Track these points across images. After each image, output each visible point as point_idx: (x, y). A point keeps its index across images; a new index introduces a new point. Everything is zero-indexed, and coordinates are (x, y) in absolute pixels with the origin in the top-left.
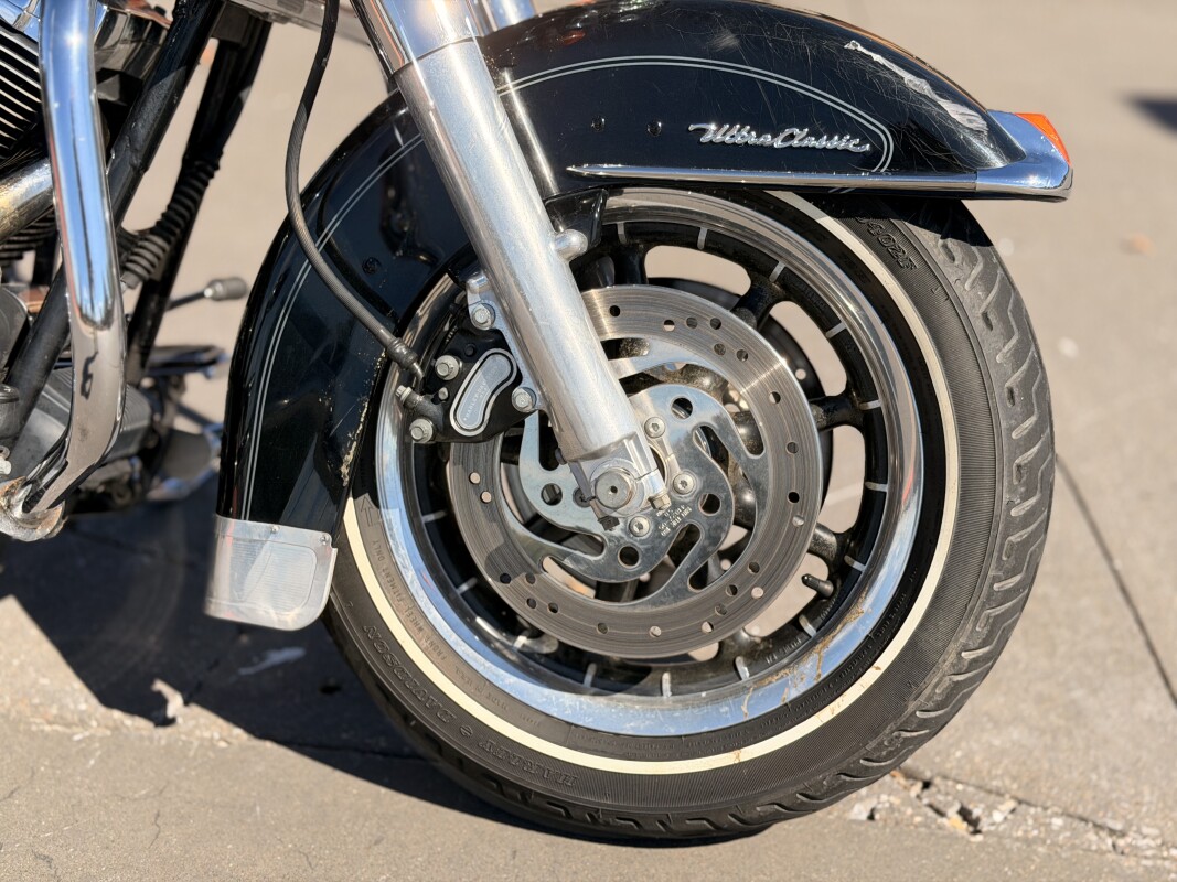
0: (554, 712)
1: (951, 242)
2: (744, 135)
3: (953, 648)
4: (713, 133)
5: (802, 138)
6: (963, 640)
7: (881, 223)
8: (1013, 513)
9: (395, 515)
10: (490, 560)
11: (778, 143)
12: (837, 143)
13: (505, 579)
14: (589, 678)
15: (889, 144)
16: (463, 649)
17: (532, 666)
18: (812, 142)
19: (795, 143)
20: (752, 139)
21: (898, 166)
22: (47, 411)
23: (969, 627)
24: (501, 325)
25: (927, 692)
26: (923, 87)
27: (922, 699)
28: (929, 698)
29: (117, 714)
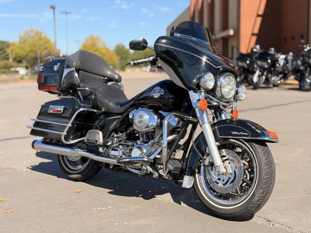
0: (217, 201)
1: (258, 145)
2: (236, 133)
3: (258, 193)
4: (233, 133)
5: (242, 133)
6: (259, 192)
7: (251, 143)
8: (265, 177)
9: (202, 177)
10: (209, 181)
11: (239, 134)
12: (245, 134)
13: (211, 183)
14: (222, 198)
15: (250, 134)
16: (208, 193)
17: (216, 196)
18: (243, 134)
19: (241, 134)
20: (237, 133)
21: (251, 136)
22: (169, 163)
23: (259, 191)
24: (209, 153)
25: (255, 199)
26: (254, 128)
27: (254, 200)
28: (256, 200)
29: (175, 203)
